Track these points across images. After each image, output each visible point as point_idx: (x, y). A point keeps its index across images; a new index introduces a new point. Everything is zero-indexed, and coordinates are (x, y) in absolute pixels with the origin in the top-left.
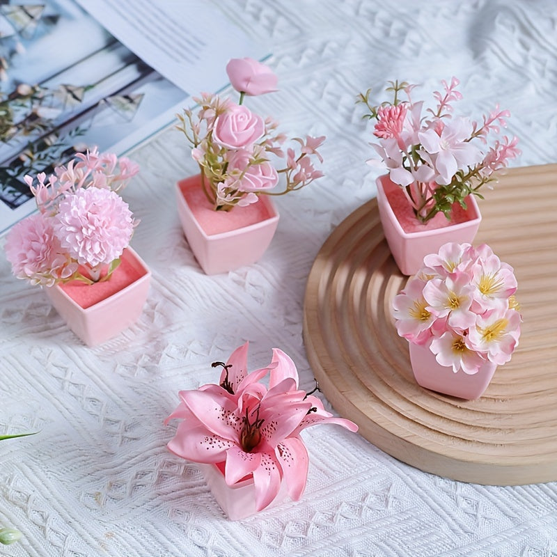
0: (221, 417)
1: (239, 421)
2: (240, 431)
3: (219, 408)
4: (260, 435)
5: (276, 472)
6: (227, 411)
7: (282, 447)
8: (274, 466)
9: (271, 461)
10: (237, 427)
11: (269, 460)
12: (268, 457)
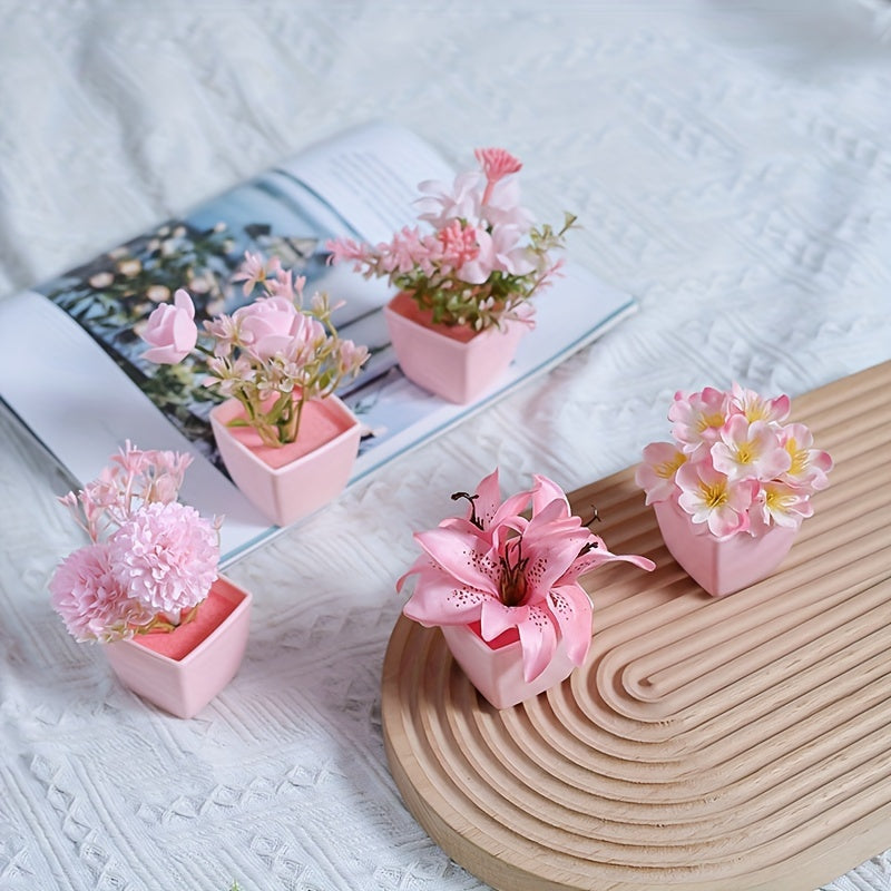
0: (473, 563)
1: (496, 568)
2: (498, 581)
3: (468, 550)
4: (526, 584)
5: (549, 628)
6: (478, 555)
7: (555, 596)
8: (547, 620)
9: (542, 615)
10: (495, 575)
11: (539, 614)
12: (537, 609)
